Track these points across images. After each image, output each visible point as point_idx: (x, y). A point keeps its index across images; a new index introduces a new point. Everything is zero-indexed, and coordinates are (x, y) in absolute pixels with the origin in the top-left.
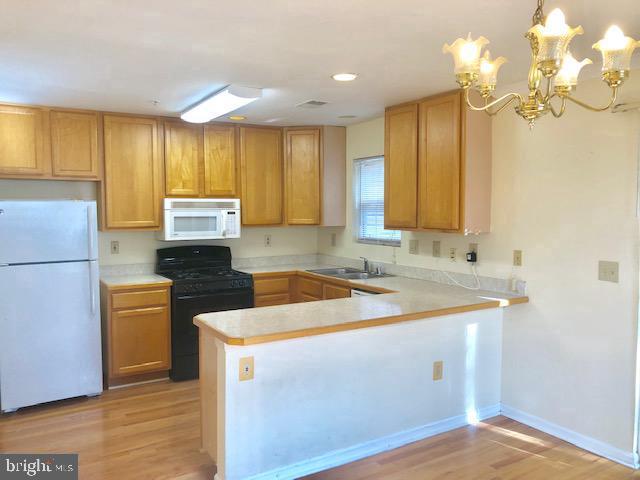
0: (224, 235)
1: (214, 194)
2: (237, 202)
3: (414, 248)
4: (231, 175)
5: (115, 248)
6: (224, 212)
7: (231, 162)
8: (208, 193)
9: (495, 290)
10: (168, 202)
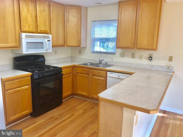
0: (46, 51)
1: (41, 32)
2: (50, 36)
3: (122, 55)
4: (47, 24)
6: (46, 40)
7: (47, 17)
8: (39, 31)
9: (160, 69)
10: (24, 35)
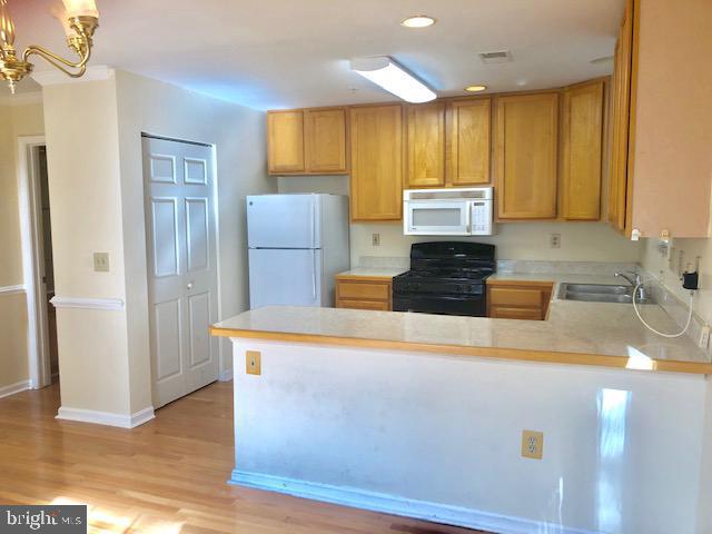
0: (469, 231)
2: (487, 191)
5: (376, 240)
8: (455, 181)
10: (407, 194)
